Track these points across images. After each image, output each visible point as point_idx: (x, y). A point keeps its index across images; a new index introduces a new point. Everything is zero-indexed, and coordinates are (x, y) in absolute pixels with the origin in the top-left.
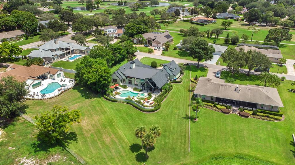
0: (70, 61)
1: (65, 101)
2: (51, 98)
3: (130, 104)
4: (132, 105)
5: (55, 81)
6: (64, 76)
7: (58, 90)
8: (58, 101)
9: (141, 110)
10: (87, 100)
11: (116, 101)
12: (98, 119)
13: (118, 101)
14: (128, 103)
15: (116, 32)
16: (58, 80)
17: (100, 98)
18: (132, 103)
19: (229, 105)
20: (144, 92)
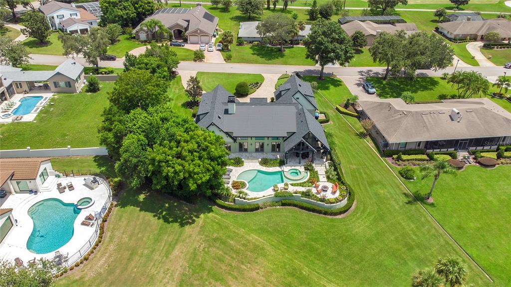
0: (23, 120)
1: (133, 252)
2: (86, 259)
3: (289, 205)
4: (295, 205)
5: (40, 197)
6: (57, 173)
7: (83, 224)
8: (112, 259)
9: (326, 213)
10: (187, 228)
11: (257, 208)
12: (263, 276)
13: (261, 205)
14: (283, 205)
15: (79, 17)
16: (48, 190)
17: (210, 210)
18: (295, 202)
19: (451, 150)
20: (291, 164)
